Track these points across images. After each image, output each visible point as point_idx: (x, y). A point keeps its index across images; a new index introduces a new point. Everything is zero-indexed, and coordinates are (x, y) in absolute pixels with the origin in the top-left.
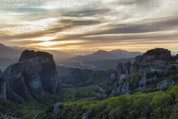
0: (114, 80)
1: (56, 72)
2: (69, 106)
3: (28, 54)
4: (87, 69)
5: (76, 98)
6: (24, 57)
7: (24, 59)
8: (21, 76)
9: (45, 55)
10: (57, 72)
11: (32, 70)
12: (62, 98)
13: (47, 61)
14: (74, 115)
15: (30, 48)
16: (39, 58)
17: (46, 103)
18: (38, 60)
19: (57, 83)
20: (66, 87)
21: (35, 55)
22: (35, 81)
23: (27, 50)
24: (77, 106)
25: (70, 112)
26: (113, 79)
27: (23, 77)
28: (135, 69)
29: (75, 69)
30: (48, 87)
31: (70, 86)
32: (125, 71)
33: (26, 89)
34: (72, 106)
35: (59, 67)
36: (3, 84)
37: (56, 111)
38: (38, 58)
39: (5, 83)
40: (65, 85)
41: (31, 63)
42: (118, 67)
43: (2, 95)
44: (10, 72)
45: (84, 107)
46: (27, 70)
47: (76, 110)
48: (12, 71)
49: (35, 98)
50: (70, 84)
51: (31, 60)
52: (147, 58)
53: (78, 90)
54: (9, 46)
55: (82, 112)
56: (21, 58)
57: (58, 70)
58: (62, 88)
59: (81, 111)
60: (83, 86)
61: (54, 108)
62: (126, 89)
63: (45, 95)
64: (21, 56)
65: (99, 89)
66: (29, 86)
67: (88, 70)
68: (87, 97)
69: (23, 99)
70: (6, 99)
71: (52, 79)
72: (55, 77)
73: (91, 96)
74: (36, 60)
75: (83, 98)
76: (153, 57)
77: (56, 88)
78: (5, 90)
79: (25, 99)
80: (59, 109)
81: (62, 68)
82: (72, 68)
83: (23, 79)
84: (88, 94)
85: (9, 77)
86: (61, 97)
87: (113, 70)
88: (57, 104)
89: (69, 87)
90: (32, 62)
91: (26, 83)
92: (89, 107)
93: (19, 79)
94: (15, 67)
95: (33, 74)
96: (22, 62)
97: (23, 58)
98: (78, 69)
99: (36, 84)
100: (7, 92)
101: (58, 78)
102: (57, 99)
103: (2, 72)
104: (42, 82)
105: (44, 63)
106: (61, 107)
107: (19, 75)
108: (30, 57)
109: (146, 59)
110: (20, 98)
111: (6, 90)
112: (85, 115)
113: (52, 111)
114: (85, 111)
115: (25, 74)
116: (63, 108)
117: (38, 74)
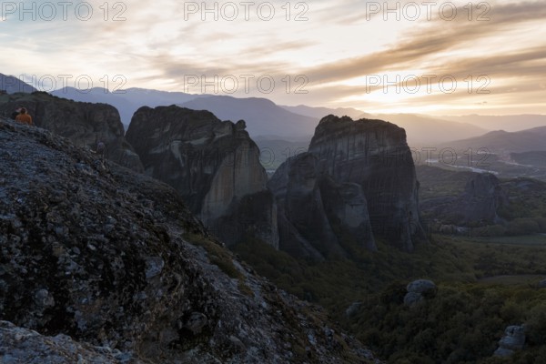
1: (415, 183)
2: (453, 292)
3: (334, 127)
4: (523, 180)
5: (480, 272)
6: (322, 135)
7: (322, 142)
8: (314, 191)
10: (418, 184)
11: (343, 174)
12: (431, 264)
14: (471, 326)
15: (339, 109)
16: (363, 139)
17: (382, 273)
18: (360, 144)
19: (415, 216)
20: (446, 232)
21: (353, 129)
22: (352, 206)
23: (331, 116)
24: (484, 299)
25: (459, 314)
27: (318, 191)
29: (479, 175)
30: (387, 228)
31: (459, 229)
33: (328, 227)
34: (468, 295)
35: (426, 167)
36: (271, 207)
37: (412, 302)
38: (360, 138)
39: (275, 206)
40: (444, 227)
41: (342, 153)
44: (287, 177)
45: (509, 304)
46: (330, 173)
47: (480, 310)
48: (292, 175)
49: (350, 254)
50: (461, 226)
51: (342, 145)
53: (487, 247)
55: (501, 320)
56: (314, 139)
57: (420, 176)
58: (433, 235)
59: (499, 316)
60: (508, 234)
61: (406, 292)
63: (379, 249)
64: (316, 133)
66: (333, 220)
67: (530, 180)
68: (520, 273)
69: (318, 254)
70: (277, 248)
71: (401, 204)
72: (412, 198)
73: (538, 272)
74: (356, 144)
75: (506, 274)
77: (413, 232)
78: (275, 223)
79: (324, 254)
80: (422, 298)
81: (435, 172)
82: (470, 173)
83: (319, 198)
84: (527, 262)
85: (285, 191)
86: (428, 262)
88: (416, 282)
89: (456, 233)
90: (345, 151)
91: (328, 209)
92: (529, 308)
93: (309, 198)
95: (347, 186)
96: (318, 149)
97: (321, 140)
98: (493, 176)
99: (355, 215)
100: (280, 229)
101: (420, 202)
102: (415, 266)
103: (270, 177)
104: (371, 210)
106: (428, 294)
107: (309, 187)
108: (340, 137)
110: (311, 248)
111: (278, 224)
112: (512, 332)
113: (401, 300)
114: (511, 318)
115: (324, 185)
116: (434, 297)
117: (359, 186)
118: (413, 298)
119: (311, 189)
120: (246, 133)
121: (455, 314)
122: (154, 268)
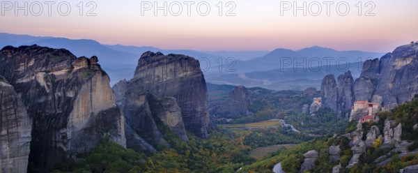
0: (319, 110)
3: (151, 59)
5: (248, 147)
6: (144, 65)
7: (144, 70)
8: (145, 104)
9: (185, 62)
11: (160, 91)
12: (222, 145)
13: (189, 73)
16: (173, 67)
17: (195, 155)
18: (171, 70)
19: (208, 115)
20: (222, 123)
21: (165, 61)
22: (171, 112)
23: (148, 52)
26: (317, 109)
27: (147, 104)
28: (367, 88)
30: (192, 124)
31: (228, 120)
32: (343, 92)
33: (156, 128)
36: (120, 118)
38: (171, 67)
40: (219, 120)
41: (158, 77)
42: (324, 83)
49: (172, 145)
50: (228, 118)
51: (159, 71)
52: (395, 63)
53: (247, 130)
56: (138, 68)
57: (208, 88)
58: (218, 126)
60: (255, 121)
62: (392, 137)
63: (190, 139)
64: (139, 63)
65: (289, 128)
66: (159, 122)
68: (269, 144)
69: (151, 148)
70: (125, 148)
71: (199, 109)
72: (206, 104)
73: (278, 143)
74: (168, 71)
75: (262, 146)
76: (408, 62)
77: (207, 126)
78: (123, 129)
79: (155, 147)
83: (148, 110)
84: (270, 137)
86: (219, 144)
89: (227, 123)
90: (161, 75)
91: (155, 116)
93: (142, 109)
95: (167, 99)
96: (142, 75)
97: (143, 68)
99: (173, 118)
102: (213, 147)
104: (183, 114)
105: (182, 78)
107: (141, 102)
108: (157, 66)
109: (394, 66)
110: (146, 144)
115: (150, 99)
117: (175, 99)
119: (143, 103)
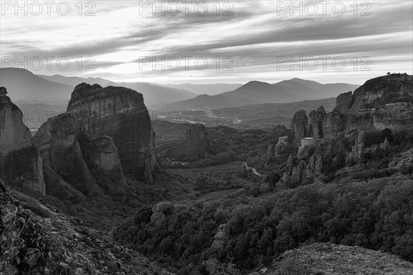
0: (285, 150)
1: (152, 133)
2: (185, 208)
3: (86, 92)
4: (221, 127)
5: (198, 192)
6: (78, 99)
7: (78, 105)
8: (74, 143)
9: (126, 96)
10: (154, 134)
11: (97, 129)
12: (166, 191)
13: (130, 108)
14: (197, 229)
15: (90, 79)
16: (112, 102)
17: (132, 202)
18: (109, 105)
19: (154, 157)
20: (175, 167)
21: (103, 94)
22: (106, 153)
23: (83, 84)
24: (203, 209)
25: (189, 222)
26: (283, 149)
27: (78, 144)
28: (336, 126)
29: (194, 125)
30: (135, 169)
31: (183, 164)
32: (311, 130)
33: (88, 171)
34: (193, 208)
35: (158, 121)
36: (37, 160)
37: (157, 219)
38: (109, 101)
39: (40, 159)
40: (173, 163)
41: (95, 113)
42: (294, 120)
43: (37, 185)
44: (49, 134)
45: (219, 210)
46: (87, 129)
47: (202, 217)
48: (54, 132)
49: (107, 191)
50: (185, 161)
51: (94, 107)
52: (366, 97)
53: (202, 174)
54: (43, 76)
55: (215, 222)
56: (71, 102)
57: (155, 128)
58: (166, 170)
59: (214, 220)
60: (213, 164)
61: (152, 213)
62: (314, 171)
63: (129, 184)
64: (72, 98)
65: (251, 171)
66: (92, 166)
67: (224, 127)
68: (222, 189)
69: (80, 194)
70: (44, 194)
71: (143, 150)
72: (150, 145)
73: (232, 187)
74: (106, 106)
75: (214, 191)
76: (380, 96)
77: (153, 169)
78: (41, 173)
79: (86, 193)
80: (163, 215)
82: (188, 124)
83: (78, 150)
84: (226, 182)
85: (48, 146)
86: (164, 190)
87: (284, 127)
88: (159, 204)
89: (182, 167)
90: (98, 111)
91: (87, 159)
92: (231, 211)
93: (71, 149)
94: (59, 123)
95: (101, 139)
96: (75, 111)
97: (77, 102)
98: (202, 125)
99: (108, 160)
100: (46, 178)
101: (157, 147)
102: (156, 193)
103: (33, 135)
104: (121, 156)
105: (123, 114)
106: (168, 212)
107: (70, 141)
108: (93, 100)
109: (364, 100)
110: (74, 190)
111: (44, 173)
112: (222, 229)
113: (149, 219)
114: (221, 220)
115: (82, 139)
116: (171, 213)
117: (111, 138)
118: (157, 217)
119: (71, 143)
120: (8, 98)
121: (186, 223)
122: (10, 214)
